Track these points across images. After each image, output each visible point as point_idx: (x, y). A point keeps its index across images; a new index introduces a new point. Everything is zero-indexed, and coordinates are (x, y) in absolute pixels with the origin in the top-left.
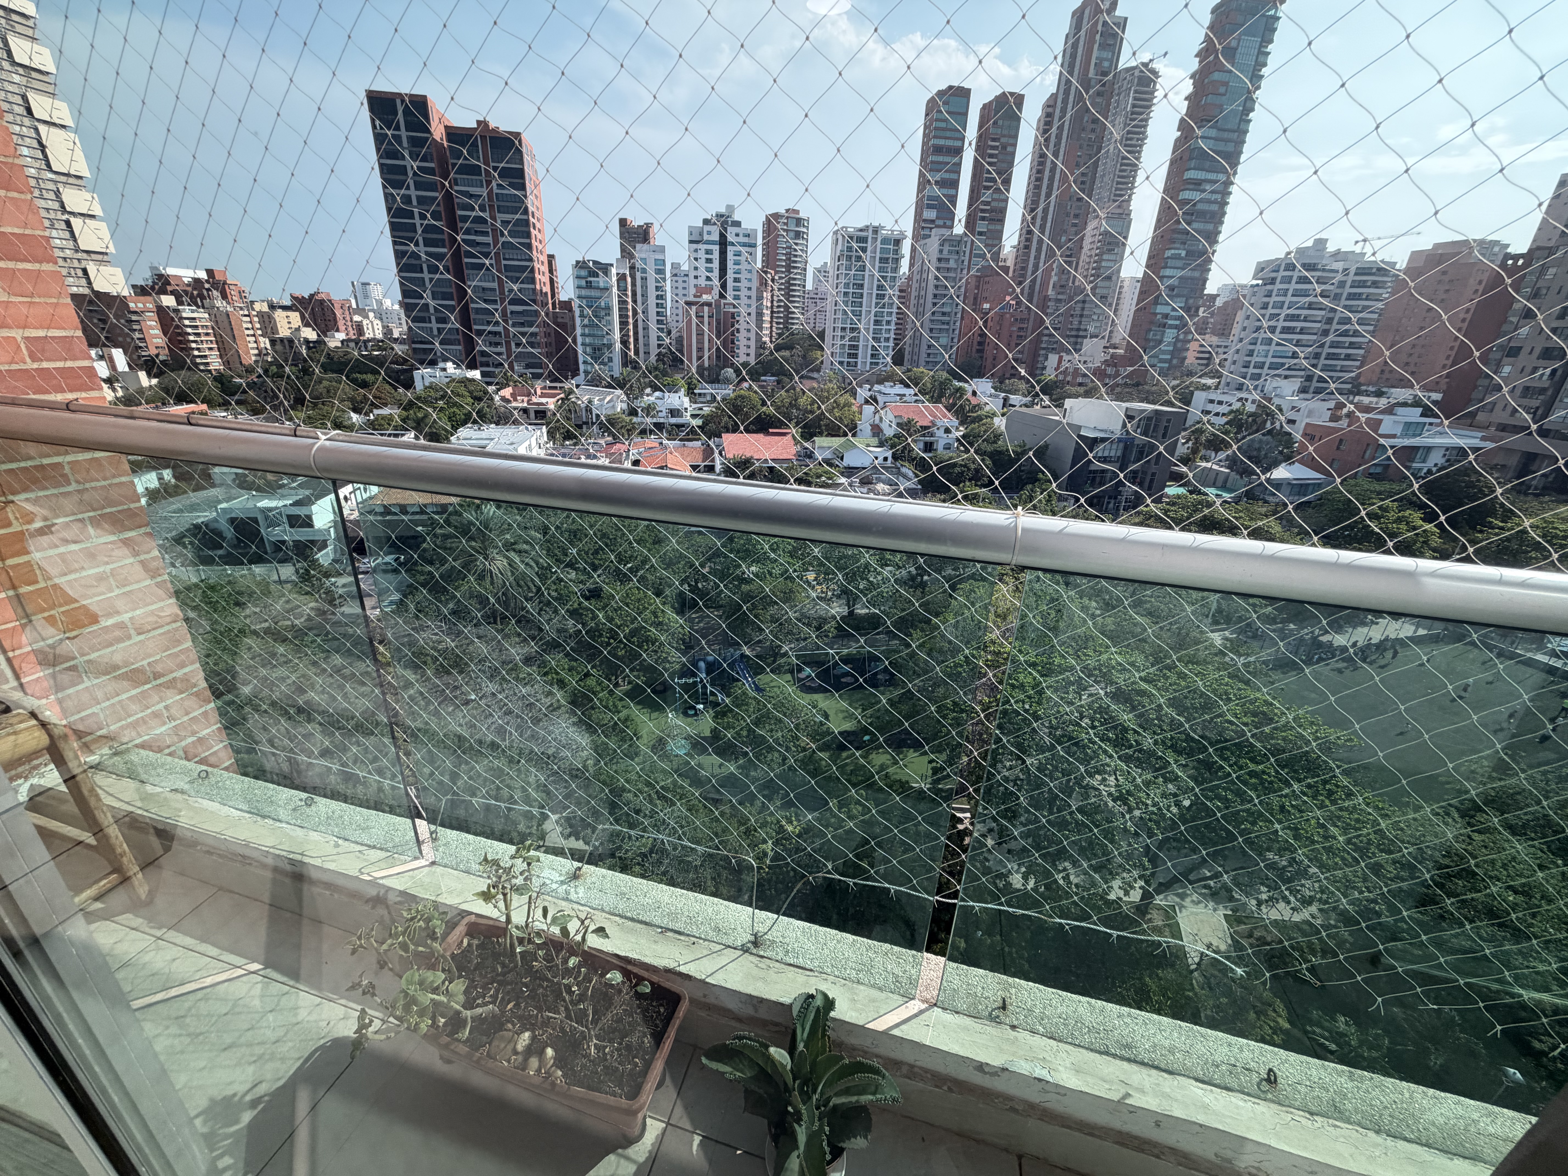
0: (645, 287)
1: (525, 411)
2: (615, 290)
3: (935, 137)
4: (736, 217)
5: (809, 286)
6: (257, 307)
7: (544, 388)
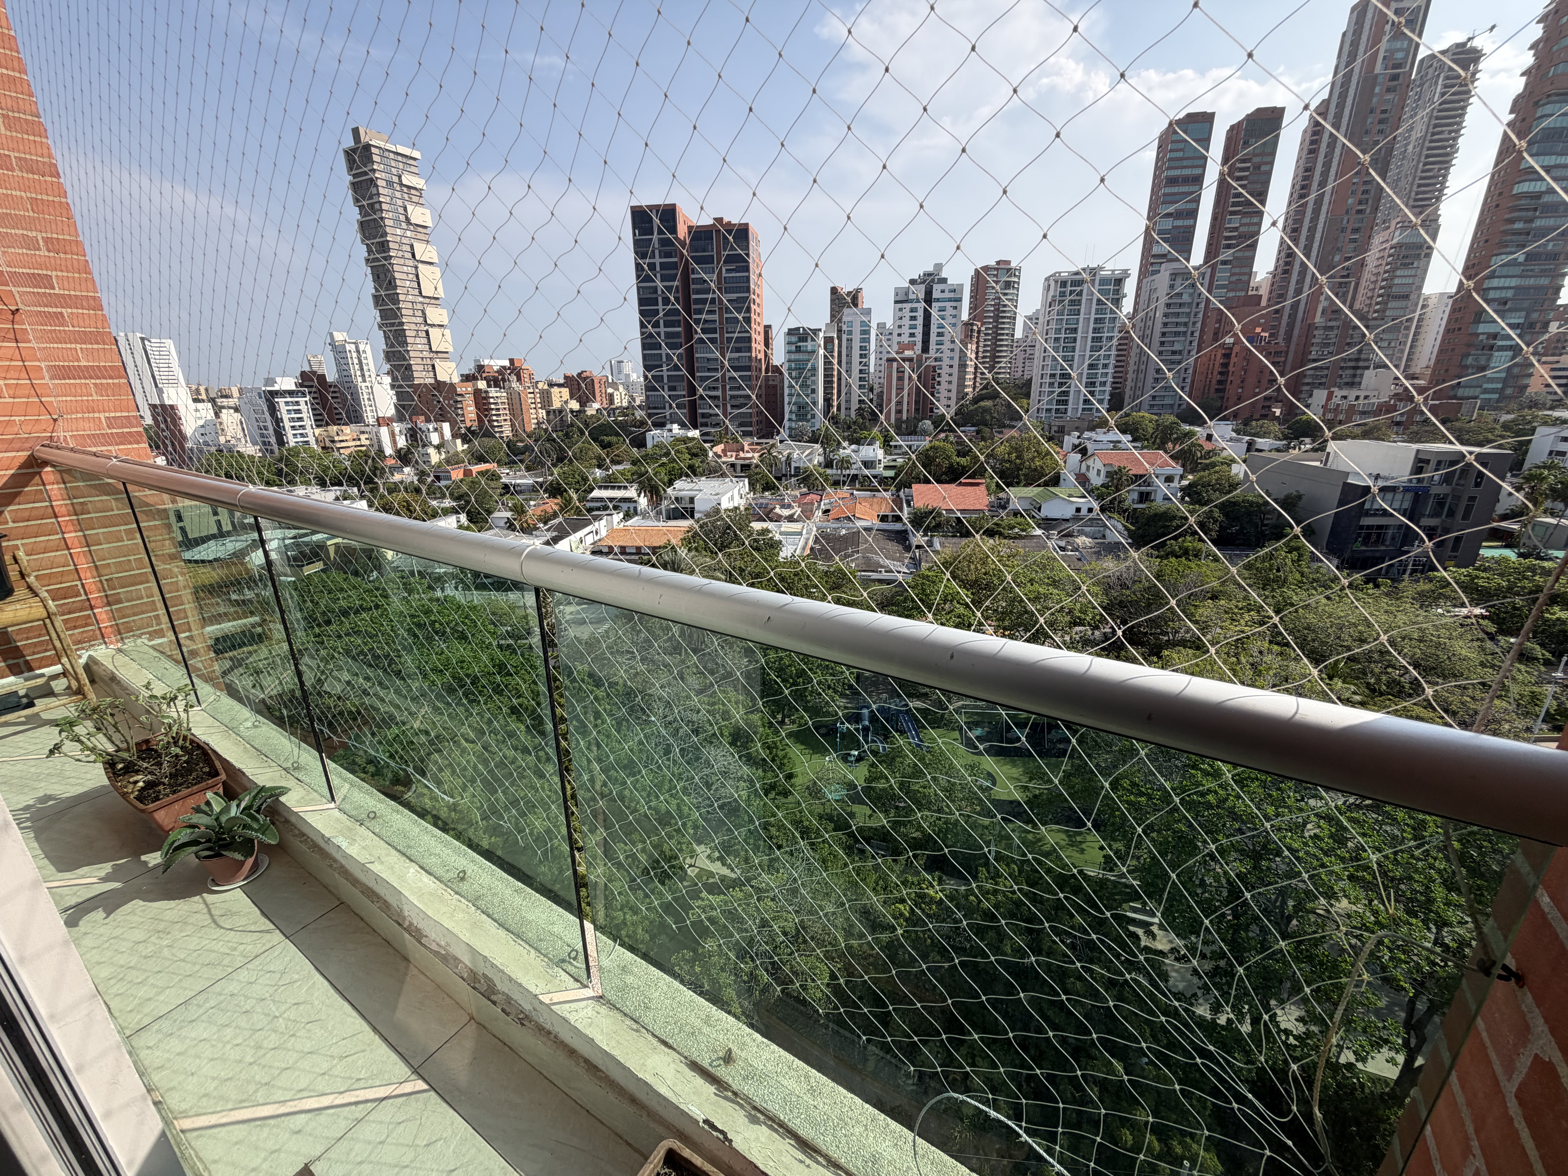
0: (850, 348)
1: (733, 465)
2: (822, 352)
3: (1168, 169)
4: (944, 275)
5: (1019, 334)
6: (540, 385)
7: (752, 444)
